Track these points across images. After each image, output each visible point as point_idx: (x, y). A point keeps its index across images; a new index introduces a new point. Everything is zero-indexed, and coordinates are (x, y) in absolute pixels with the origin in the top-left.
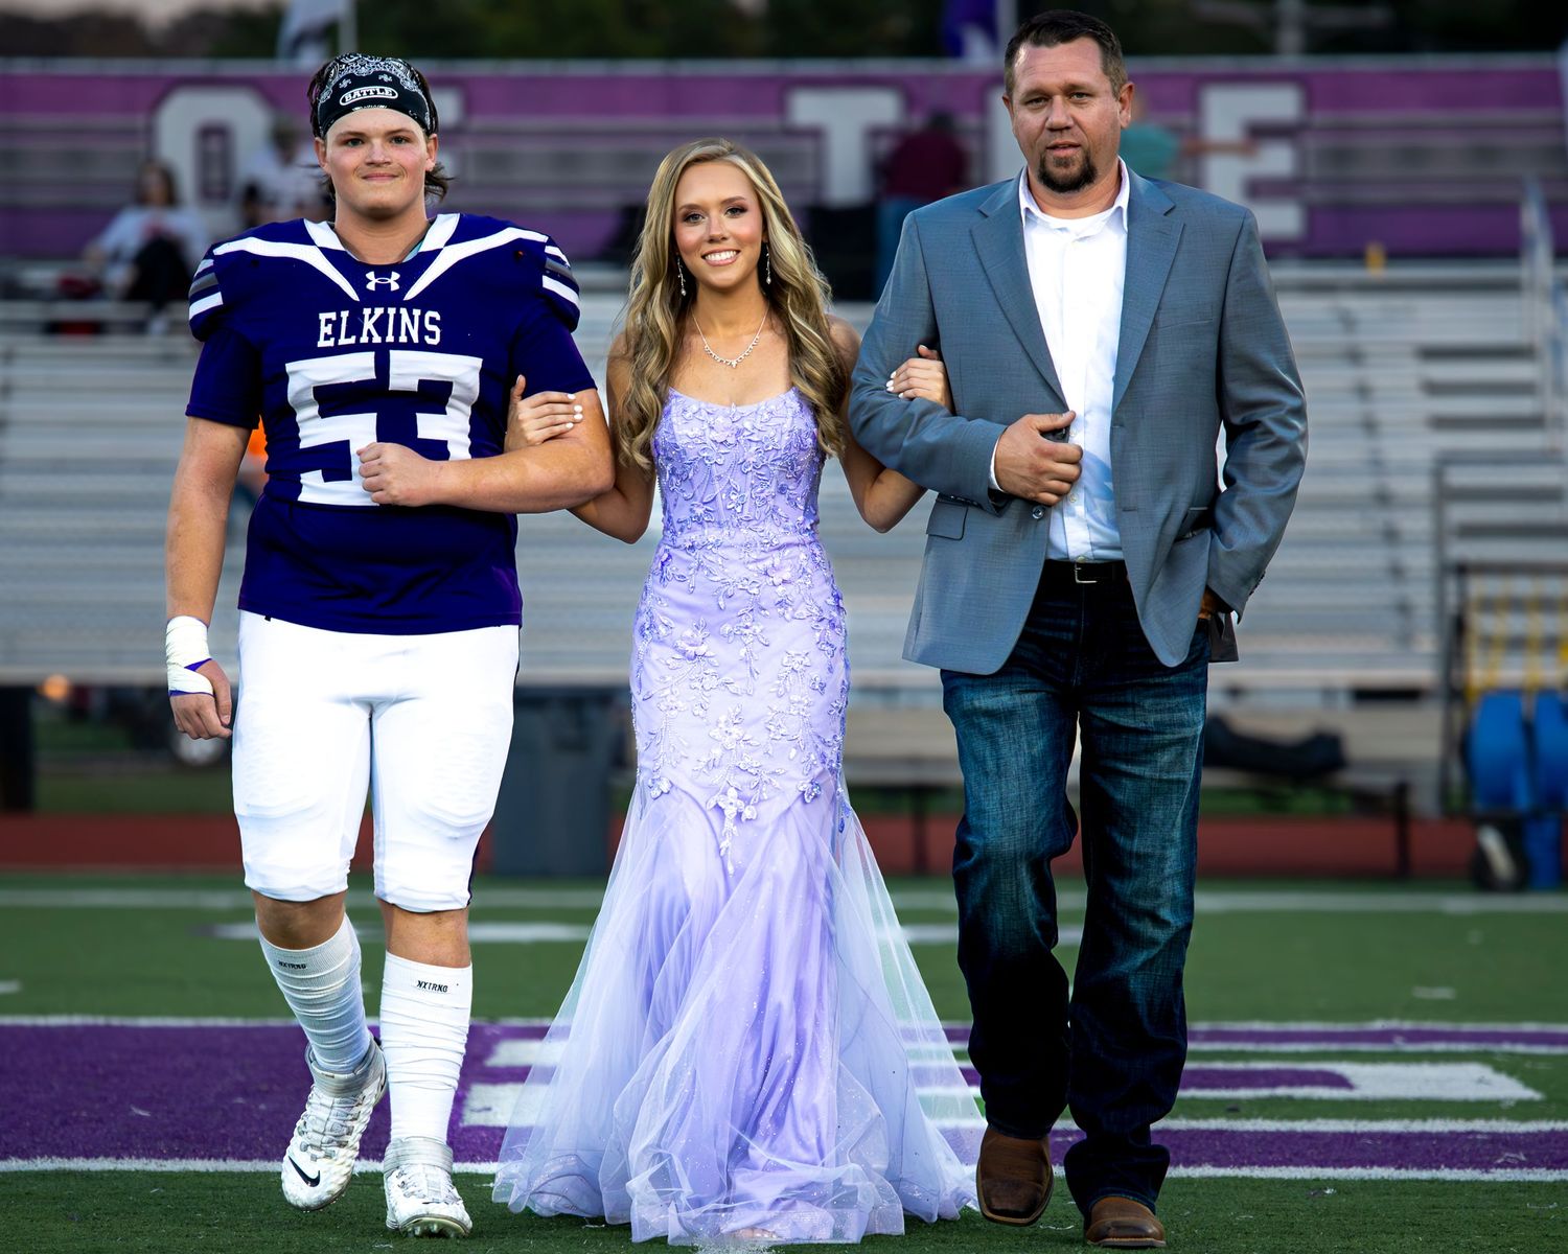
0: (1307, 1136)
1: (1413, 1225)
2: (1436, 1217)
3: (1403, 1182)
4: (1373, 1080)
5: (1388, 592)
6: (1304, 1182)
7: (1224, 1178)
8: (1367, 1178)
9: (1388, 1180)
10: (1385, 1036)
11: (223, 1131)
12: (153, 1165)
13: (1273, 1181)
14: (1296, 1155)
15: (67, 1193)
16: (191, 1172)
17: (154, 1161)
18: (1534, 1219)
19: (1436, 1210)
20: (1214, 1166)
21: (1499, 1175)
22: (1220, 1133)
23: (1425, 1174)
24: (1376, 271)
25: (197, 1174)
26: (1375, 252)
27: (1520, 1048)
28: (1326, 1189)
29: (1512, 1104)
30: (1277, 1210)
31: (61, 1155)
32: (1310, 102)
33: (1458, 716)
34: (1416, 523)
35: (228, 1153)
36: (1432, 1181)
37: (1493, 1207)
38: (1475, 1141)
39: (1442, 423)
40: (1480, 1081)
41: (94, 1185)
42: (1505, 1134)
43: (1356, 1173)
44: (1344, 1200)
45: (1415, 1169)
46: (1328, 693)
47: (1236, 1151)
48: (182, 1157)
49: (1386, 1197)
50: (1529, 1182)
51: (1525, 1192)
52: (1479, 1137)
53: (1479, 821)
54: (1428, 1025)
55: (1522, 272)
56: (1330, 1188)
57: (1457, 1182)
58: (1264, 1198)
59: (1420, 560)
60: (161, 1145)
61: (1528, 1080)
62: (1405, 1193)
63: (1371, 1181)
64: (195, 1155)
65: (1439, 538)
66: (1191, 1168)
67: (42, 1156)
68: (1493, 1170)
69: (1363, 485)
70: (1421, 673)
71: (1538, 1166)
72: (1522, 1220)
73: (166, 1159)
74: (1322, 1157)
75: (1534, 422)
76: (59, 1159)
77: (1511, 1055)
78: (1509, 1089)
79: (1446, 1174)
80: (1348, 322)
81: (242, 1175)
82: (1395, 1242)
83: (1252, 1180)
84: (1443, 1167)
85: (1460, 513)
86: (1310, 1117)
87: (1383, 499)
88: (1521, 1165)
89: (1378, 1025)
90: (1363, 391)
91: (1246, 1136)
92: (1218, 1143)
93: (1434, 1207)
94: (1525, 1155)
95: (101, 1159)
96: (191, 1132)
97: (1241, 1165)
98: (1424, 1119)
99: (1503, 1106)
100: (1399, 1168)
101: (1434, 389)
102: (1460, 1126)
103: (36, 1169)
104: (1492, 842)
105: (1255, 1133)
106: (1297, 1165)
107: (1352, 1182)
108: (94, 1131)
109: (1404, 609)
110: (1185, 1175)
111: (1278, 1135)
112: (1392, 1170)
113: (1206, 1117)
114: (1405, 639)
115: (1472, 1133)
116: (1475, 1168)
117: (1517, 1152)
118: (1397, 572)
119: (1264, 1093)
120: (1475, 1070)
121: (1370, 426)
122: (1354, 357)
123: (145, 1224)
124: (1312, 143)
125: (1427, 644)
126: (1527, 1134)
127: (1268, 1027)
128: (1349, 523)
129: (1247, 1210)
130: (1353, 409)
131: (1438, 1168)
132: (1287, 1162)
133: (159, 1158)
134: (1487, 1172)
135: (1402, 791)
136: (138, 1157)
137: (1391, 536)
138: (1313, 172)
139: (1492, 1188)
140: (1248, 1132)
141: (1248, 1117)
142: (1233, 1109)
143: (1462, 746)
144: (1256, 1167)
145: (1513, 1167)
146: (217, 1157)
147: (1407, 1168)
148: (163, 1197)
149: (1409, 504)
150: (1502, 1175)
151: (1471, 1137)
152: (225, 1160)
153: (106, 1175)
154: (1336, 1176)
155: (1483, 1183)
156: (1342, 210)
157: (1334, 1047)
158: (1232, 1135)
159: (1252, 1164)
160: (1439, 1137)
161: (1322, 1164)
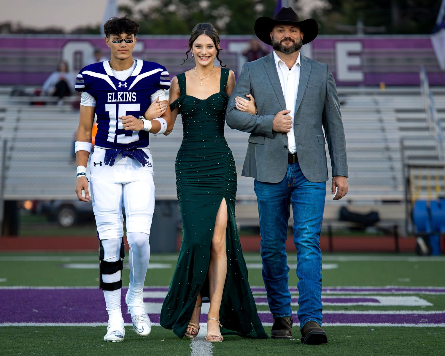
0: (367, 315)
1: (396, 338)
2: (402, 336)
3: (393, 327)
4: (385, 301)
5: (389, 174)
6: (365, 327)
7: (343, 326)
8: (383, 326)
9: (389, 327)
10: (390, 290)
11: (58, 315)
12: (37, 324)
13: (356, 327)
14: (363, 320)
15: (11, 332)
16: (48, 326)
17: (37, 323)
18: (430, 337)
19: (403, 335)
20: (340, 323)
21: (420, 325)
22: (342, 315)
23: (399, 325)
24: (383, 89)
25: (50, 327)
26: (382, 84)
27: (427, 293)
28: (371, 329)
29: (425, 307)
30: (358, 335)
31: (11, 322)
32: (364, 46)
33: (410, 207)
34: (397, 156)
35: (59, 321)
36: (402, 327)
37: (419, 334)
38: (414, 316)
39: (402, 129)
40: (416, 301)
41: (19, 330)
42: (422, 315)
43: (380, 325)
44: (377, 332)
45: (397, 324)
46: (376, 201)
47: (347, 319)
48: (46, 322)
49: (389, 331)
50: (429, 327)
51: (428, 330)
52: (415, 315)
53: (417, 236)
54: (402, 287)
55: (421, 90)
56: (373, 329)
57: (409, 327)
58: (354, 332)
59: (398, 165)
60: (40, 319)
61: (429, 300)
62: (394, 330)
63: (384, 327)
64: (50, 321)
65: (403, 159)
66: (334, 323)
67: (5, 322)
68: (419, 324)
69: (382, 145)
70: (400, 196)
71: (431, 323)
72: (427, 337)
73: (41, 323)
74: (371, 321)
75: (427, 129)
76: (10, 323)
77: (425, 295)
78: (423, 303)
79: (405, 325)
80: (376, 103)
81: (63, 327)
82: (391, 343)
83: (351, 327)
84: (404, 323)
85: (408, 153)
86: (368, 310)
87: (387, 149)
88: (427, 322)
89: (388, 287)
90: (381, 121)
91: (350, 316)
92: (341, 317)
93: (402, 334)
94: (428, 320)
95: (22, 323)
96: (50, 316)
97: (348, 323)
98: (400, 310)
99: (422, 307)
100: (392, 323)
101: (400, 120)
102: (410, 312)
103: (3, 326)
104: (421, 242)
105: (352, 315)
106: (363, 323)
107: (379, 327)
108: (21, 315)
109: (394, 179)
110: (332, 326)
111: (359, 315)
112: (390, 324)
113: (338, 310)
114: (395, 187)
115: (413, 314)
116: (413, 323)
117: (425, 319)
118: (392, 169)
119: (355, 304)
120: (414, 298)
121: (383, 130)
122: (378, 111)
123: (33, 340)
124: (365, 57)
125: (401, 188)
126: (429, 315)
127: (357, 288)
128: (379, 155)
129: (349, 335)
130: (379, 125)
131: (403, 323)
132: (361, 322)
133: (39, 323)
134: (417, 324)
135: (396, 227)
136: (33, 322)
137: (390, 159)
138: (365, 64)
139: (418, 329)
140: (350, 314)
141: (350, 310)
142: (346, 308)
143: (411, 215)
144: (352, 323)
145: (424, 323)
146: (56, 322)
147: (394, 323)
148: (39, 333)
149: (395, 151)
150: (421, 325)
151: (412, 315)
152: (58, 323)
153: (23, 327)
154: (374, 326)
155: (415, 327)
156: (373, 74)
157: (375, 293)
158: (346, 315)
159: (351, 322)
160: (404, 315)
161: (371, 322)
